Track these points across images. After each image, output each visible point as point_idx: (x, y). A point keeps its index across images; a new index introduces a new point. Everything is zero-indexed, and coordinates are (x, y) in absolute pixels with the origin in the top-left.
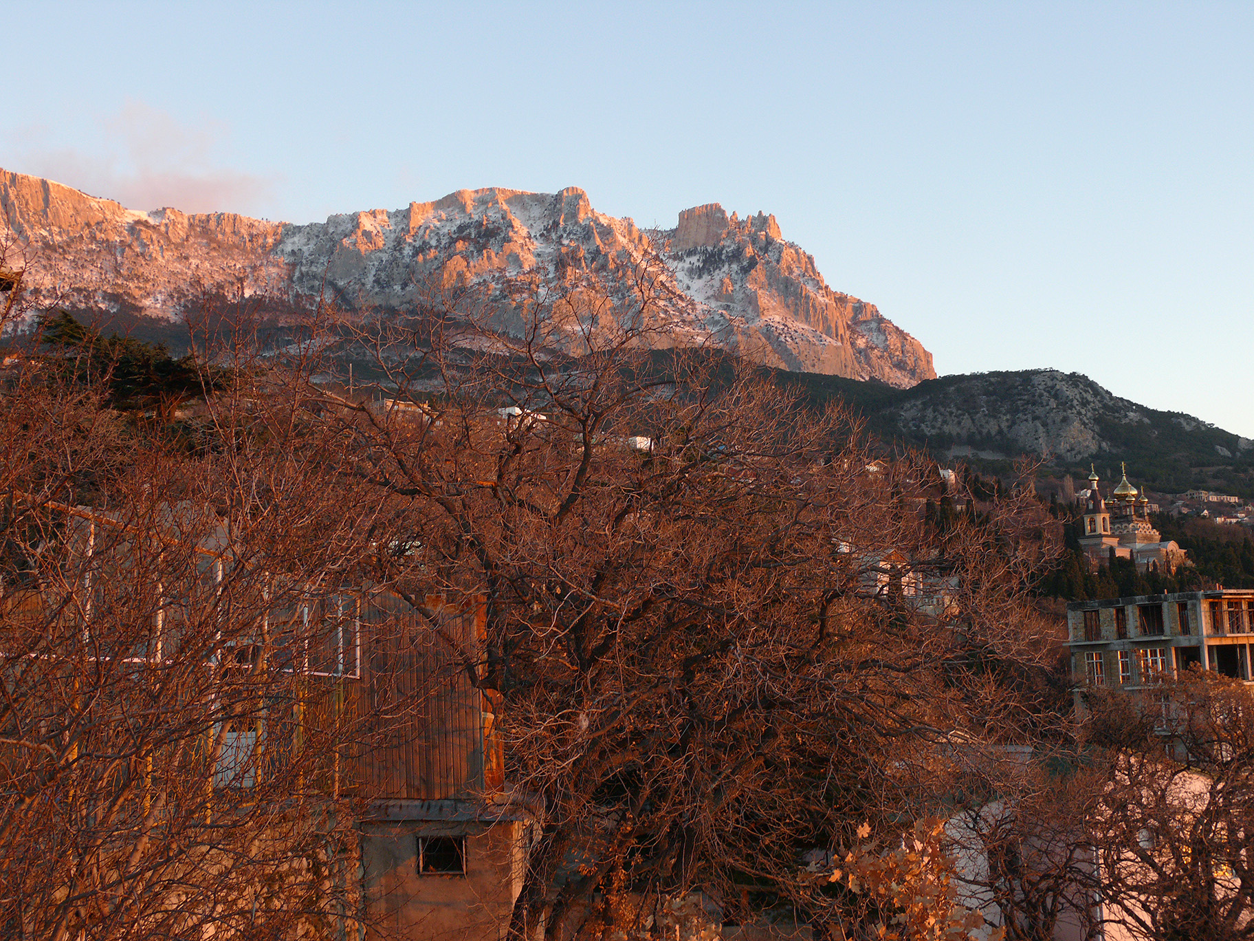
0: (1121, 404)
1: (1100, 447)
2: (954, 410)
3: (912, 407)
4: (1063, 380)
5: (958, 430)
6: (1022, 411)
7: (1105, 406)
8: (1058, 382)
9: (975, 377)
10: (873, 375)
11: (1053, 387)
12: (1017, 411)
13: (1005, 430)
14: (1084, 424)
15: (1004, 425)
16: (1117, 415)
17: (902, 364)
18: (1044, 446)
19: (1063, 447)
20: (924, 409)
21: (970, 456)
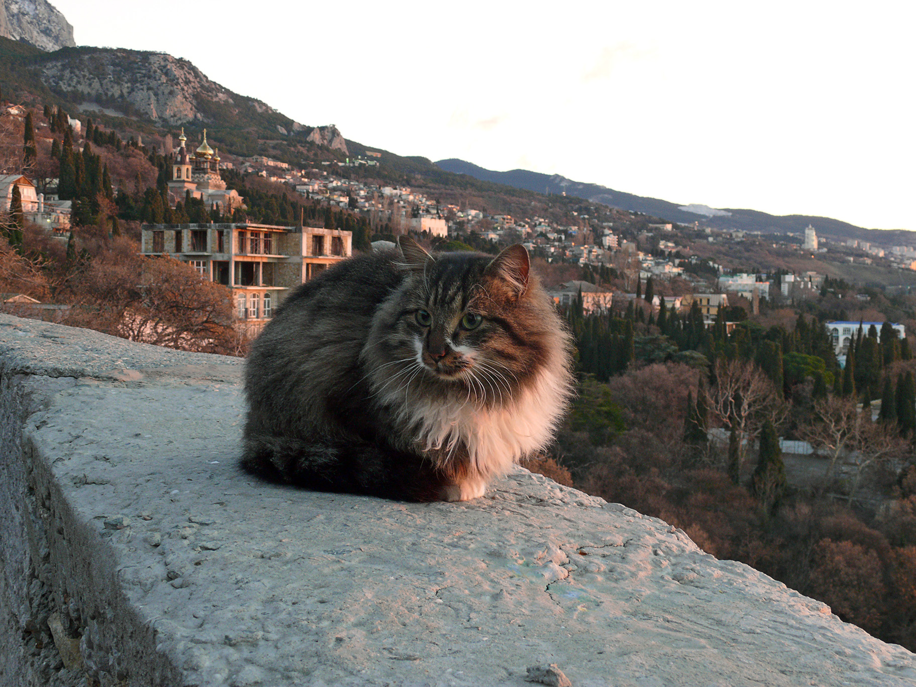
0: (214, 86)
1: (195, 116)
2: (87, 75)
3: (53, 67)
4: (173, 62)
5: (89, 90)
6: (140, 82)
7: (202, 86)
8: (169, 64)
9: (105, 50)
10: (23, 36)
11: (165, 67)
12: (136, 81)
13: (126, 94)
14: (186, 98)
15: (125, 91)
16: (210, 94)
17: (48, 32)
18: (154, 111)
19: (168, 113)
20: (62, 70)
21: (97, 111)
